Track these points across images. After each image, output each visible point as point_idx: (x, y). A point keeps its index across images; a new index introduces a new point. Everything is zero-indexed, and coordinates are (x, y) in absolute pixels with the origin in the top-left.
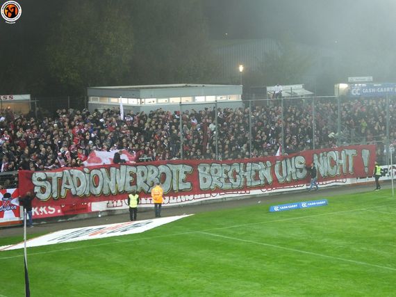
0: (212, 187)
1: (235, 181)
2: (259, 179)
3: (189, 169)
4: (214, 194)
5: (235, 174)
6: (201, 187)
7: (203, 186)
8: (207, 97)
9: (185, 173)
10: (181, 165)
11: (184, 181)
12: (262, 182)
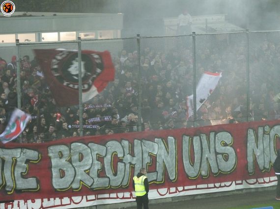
0: (75, 186)
1: (115, 174)
2: (156, 171)
3: (32, 154)
4: (77, 199)
5: (116, 160)
6: (56, 187)
7: (57, 183)
8: (62, 34)
9: (27, 161)
10: (19, 150)
11: (24, 176)
12: (160, 177)
